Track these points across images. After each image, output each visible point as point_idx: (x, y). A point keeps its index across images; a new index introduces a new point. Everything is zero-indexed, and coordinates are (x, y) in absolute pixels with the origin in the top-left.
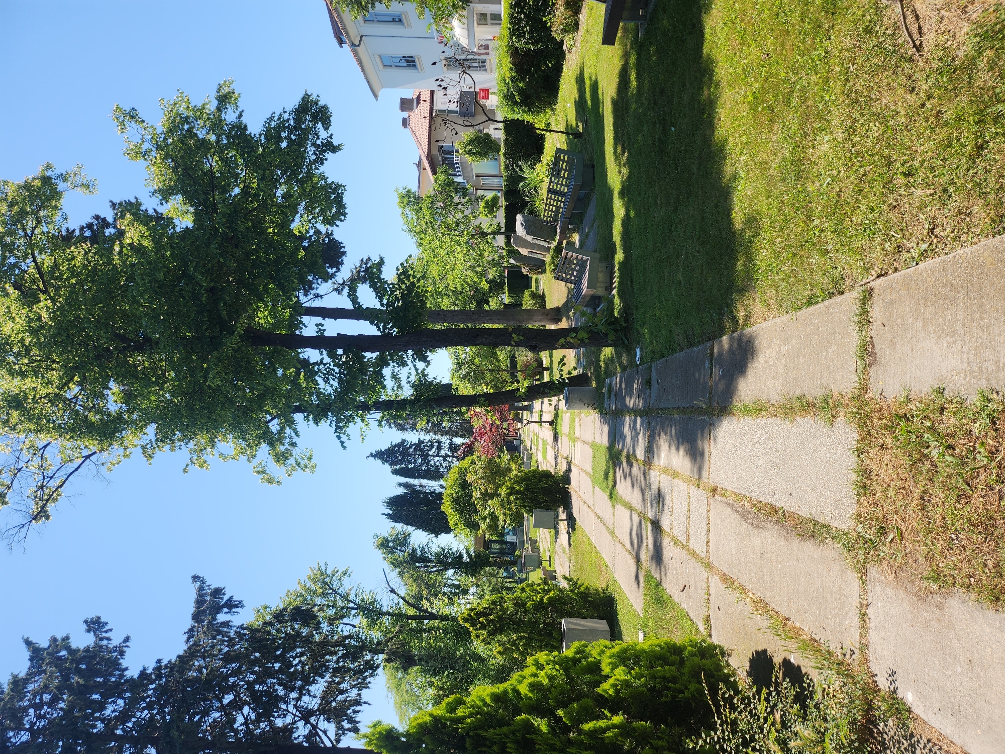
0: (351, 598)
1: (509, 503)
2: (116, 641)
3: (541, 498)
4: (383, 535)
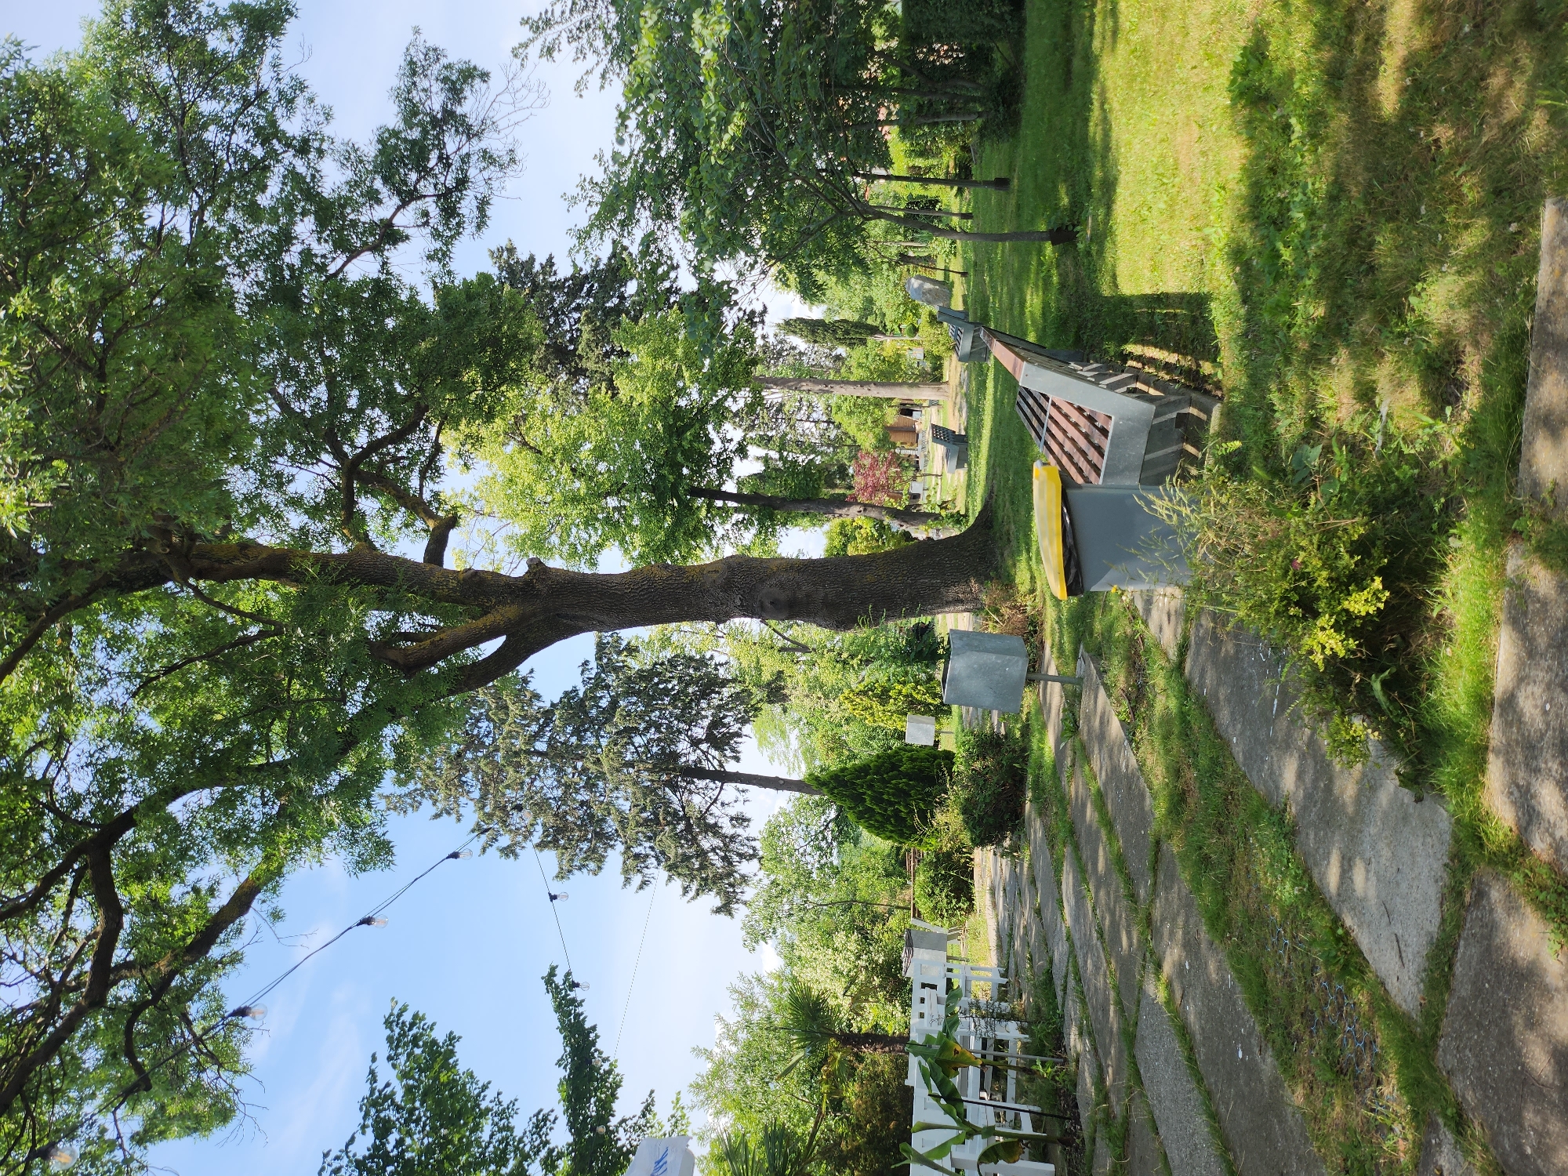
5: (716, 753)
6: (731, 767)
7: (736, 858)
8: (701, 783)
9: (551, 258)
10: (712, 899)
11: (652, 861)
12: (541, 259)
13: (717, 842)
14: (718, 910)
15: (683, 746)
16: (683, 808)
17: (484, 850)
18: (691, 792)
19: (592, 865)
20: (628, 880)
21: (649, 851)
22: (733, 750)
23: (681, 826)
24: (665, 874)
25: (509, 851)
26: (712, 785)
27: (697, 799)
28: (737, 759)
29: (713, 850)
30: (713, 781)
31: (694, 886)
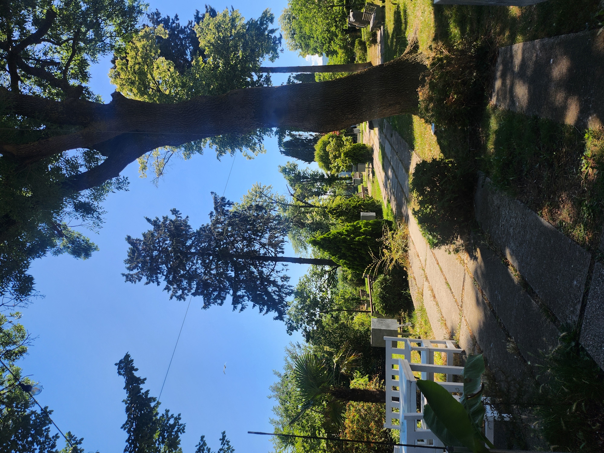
3: (360, 158)
4: (283, 166)
5: (273, 250)
7: (284, 295)
8: (267, 263)
10: (274, 314)
11: (246, 298)
12: (172, 17)
13: (275, 289)
14: (276, 318)
16: (258, 274)
17: (171, 298)
18: (262, 267)
19: (219, 301)
20: (235, 308)
21: (244, 294)
22: (280, 249)
24: (251, 304)
25: (180, 298)
26: (271, 263)
27: (264, 269)
28: (283, 252)
29: (274, 292)
30: (272, 261)
31: (265, 308)
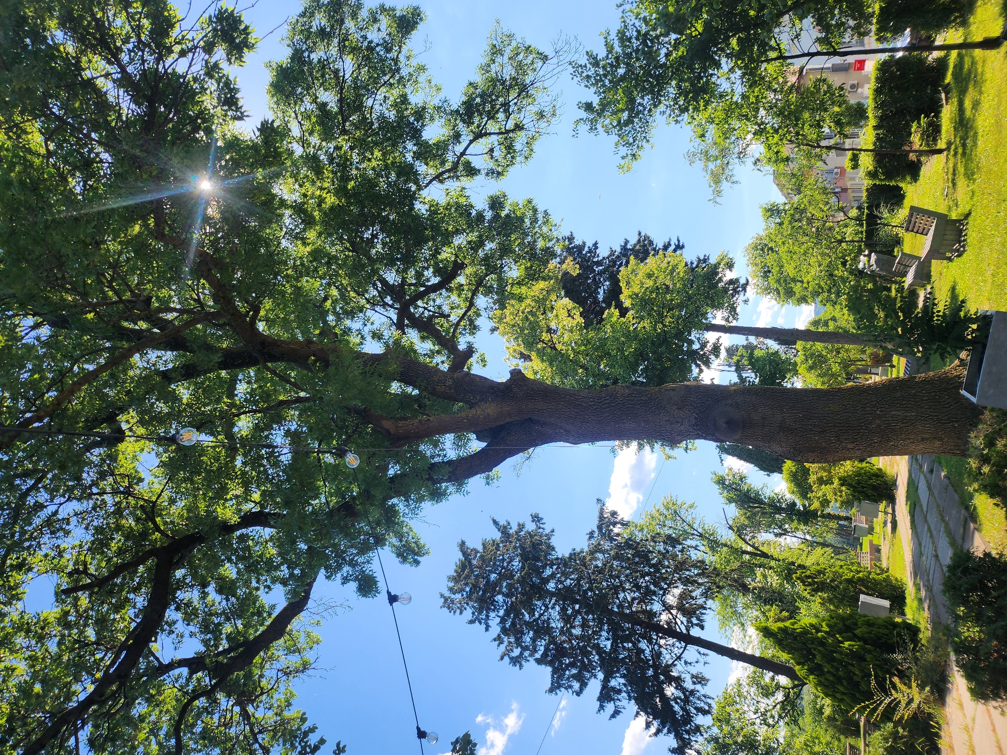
0: (695, 526)
1: (841, 491)
2: (547, 531)
3: (870, 492)
4: (721, 473)
5: (684, 620)
6: (695, 632)
7: (693, 711)
8: (671, 641)
9: (596, 244)
10: (671, 741)
13: (678, 693)
14: (673, 751)
15: (657, 607)
16: (652, 656)
17: (502, 658)
19: (576, 688)
20: (602, 707)
21: (622, 686)
22: (698, 619)
23: (650, 672)
25: (515, 662)
26: (677, 644)
28: (702, 628)
30: (680, 640)
